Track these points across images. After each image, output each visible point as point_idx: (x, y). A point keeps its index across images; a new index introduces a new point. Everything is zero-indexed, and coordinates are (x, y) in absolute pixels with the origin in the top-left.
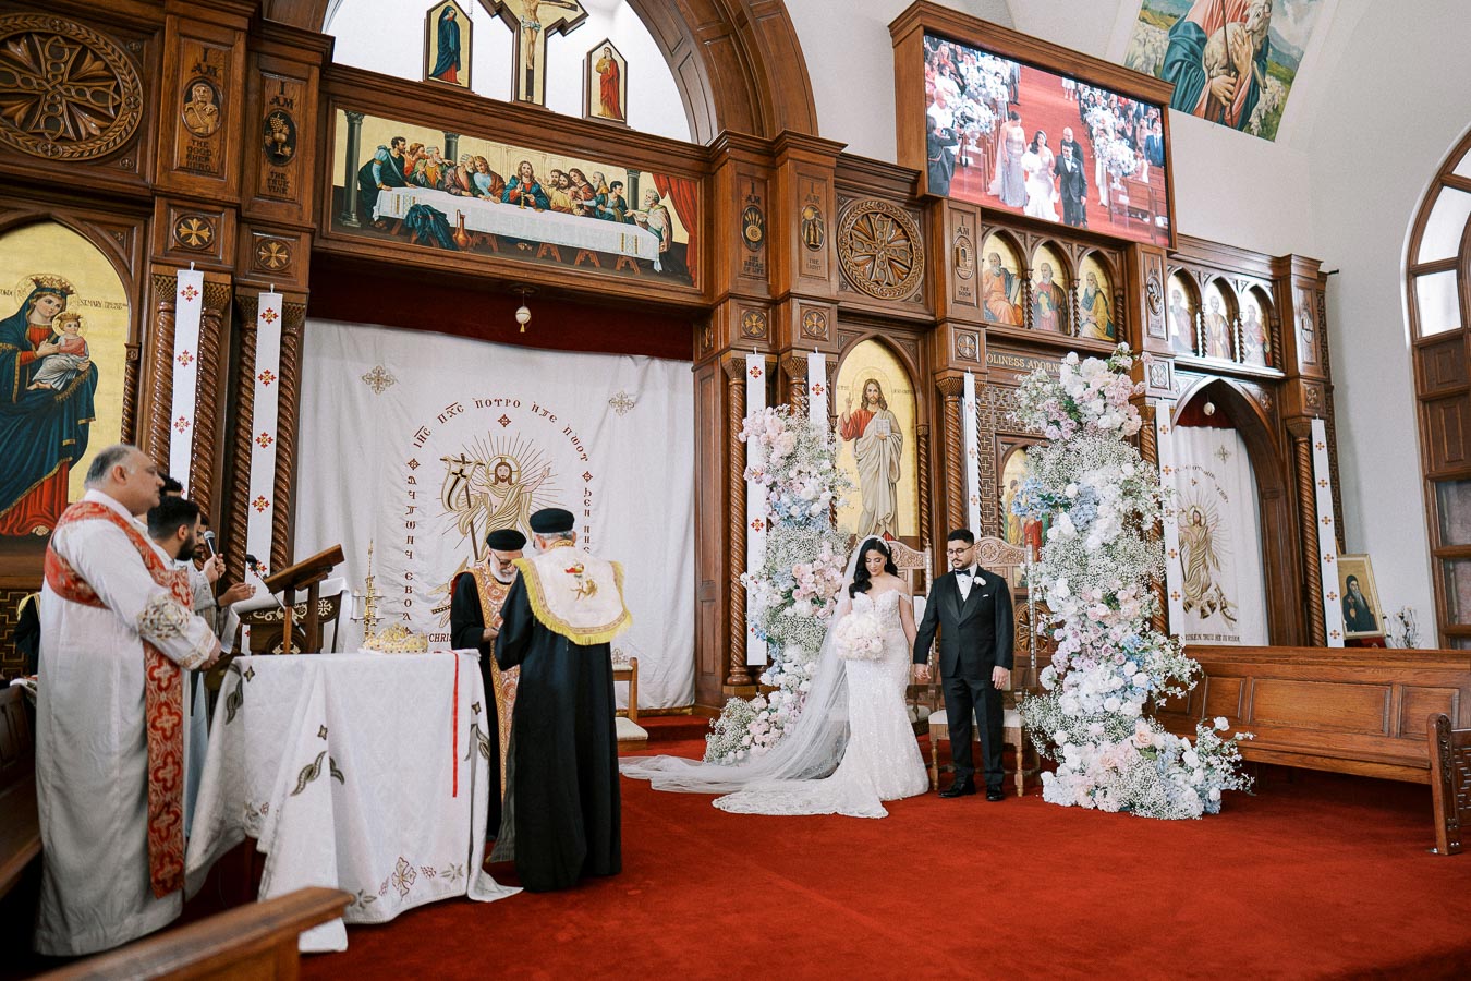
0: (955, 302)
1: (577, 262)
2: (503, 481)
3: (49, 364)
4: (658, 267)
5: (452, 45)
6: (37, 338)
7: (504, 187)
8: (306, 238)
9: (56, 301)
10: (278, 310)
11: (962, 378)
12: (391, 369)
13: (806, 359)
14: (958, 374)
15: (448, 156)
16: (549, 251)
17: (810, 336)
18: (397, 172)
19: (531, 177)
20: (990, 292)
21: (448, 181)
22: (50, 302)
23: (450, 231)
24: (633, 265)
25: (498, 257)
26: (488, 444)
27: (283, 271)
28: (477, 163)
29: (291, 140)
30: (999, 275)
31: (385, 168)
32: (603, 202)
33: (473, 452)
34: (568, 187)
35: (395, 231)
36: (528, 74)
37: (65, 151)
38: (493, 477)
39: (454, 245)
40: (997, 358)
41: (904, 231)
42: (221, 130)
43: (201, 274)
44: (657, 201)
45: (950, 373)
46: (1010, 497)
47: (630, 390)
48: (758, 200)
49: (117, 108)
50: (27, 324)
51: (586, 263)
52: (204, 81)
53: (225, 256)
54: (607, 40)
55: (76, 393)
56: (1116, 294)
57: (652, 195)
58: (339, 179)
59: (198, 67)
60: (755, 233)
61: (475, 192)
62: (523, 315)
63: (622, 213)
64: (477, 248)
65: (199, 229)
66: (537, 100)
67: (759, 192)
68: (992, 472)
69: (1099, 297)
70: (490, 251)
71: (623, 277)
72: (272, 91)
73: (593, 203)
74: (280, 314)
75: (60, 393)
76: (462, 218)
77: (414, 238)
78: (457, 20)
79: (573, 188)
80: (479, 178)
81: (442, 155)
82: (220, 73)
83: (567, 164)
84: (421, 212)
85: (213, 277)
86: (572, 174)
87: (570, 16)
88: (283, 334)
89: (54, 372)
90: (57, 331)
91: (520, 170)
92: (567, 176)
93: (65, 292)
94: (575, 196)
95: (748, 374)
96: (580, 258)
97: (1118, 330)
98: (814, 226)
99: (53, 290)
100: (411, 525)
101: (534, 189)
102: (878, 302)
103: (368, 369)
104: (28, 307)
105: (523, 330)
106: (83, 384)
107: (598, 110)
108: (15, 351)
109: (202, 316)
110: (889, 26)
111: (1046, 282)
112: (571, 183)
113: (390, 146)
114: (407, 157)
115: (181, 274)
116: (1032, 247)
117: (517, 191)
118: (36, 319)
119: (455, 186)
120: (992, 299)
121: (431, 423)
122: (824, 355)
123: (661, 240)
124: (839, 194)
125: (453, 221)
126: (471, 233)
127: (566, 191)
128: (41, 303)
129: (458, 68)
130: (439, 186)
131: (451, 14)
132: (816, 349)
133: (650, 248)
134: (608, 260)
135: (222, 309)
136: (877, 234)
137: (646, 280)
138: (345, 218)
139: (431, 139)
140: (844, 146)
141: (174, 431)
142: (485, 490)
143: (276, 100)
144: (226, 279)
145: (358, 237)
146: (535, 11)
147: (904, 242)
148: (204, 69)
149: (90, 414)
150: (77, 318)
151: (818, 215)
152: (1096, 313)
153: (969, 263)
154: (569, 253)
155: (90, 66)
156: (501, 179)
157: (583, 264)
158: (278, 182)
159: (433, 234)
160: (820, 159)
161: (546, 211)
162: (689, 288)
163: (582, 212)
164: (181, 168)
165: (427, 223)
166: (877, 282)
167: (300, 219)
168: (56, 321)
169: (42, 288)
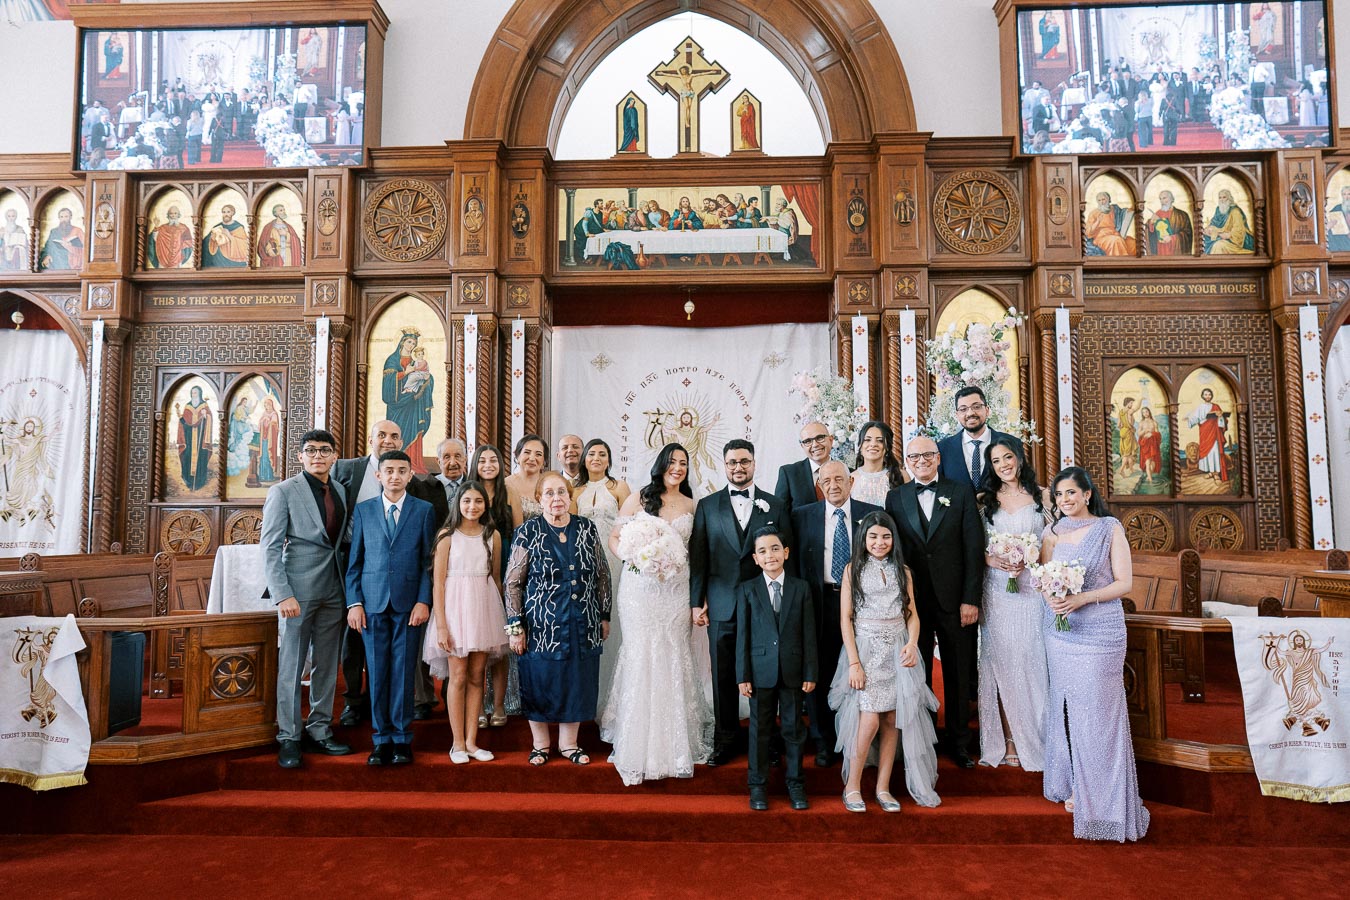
0: (1048, 247)
1: (724, 264)
2: (686, 425)
3: (411, 378)
4: (787, 257)
5: (633, 126)
6: (405, 363)
7: (670, 219)
8: (537, 281)
9: (413, 341)
10: (522, 331)
11: (1054, 314)
12: (610, 355)
13: (898, 316)
14: (1051, 310)
15: (631, 205)
16: (703, 259)
17: (903, 297)
18: (598, 224)
19: (689, 207)
20: (1098, 230)
21: (631, 222)
22: (410, 342)
23: (633, 257)
24: (767, 259)
25: (667, 270)
26: (676, 399)
27: (525, 306)
28: (651, 205)
29: (527, 221)
30: (1108, 212)
31: (591, 221)
32: (743, 216)
33: (665, 405)
34: (716, 209)
35: (598, 264)
36: (687, 132)
37: (411, 254)
38: (679, 423)
39: (637, 267)
40: (1105, 289)
41: (1000, 191)
42: (484, 225)
43: (476, 316)
44: (785, 206)
45: (1042, 311)
46: (1122, 414)
47: (779, 349)
48: (861, 192)
49: (434, 224)
50: (400, 357)
51: (732, 263)
52: (474, 197)
53: (489, 302)
54: (746, 90)
55: (424, 393)
56: (1256, 206)
57: (782, 202)
58: (562, 236)
59: (471, 190)
60: (857, 219)
61: (650, 226)
62: (689, 307)
63: (758, 221)
64: (653, 265)
65: (475, 289)
66: (694, 149)
67: (863, 185)
68: (1099, 393)
69: (1235, 212)
70: (661, 266)
71: (759, 269)
72: (516, 190)
73: (735, 217)
74: (523, 333)
75: (416, 394)
76: (642, 246)
77: (610, 267)
78: (635, 106)
79: (720, 209)
80: (654, 217)
81: (627, 205)
82: (483, 190)
83: (713, 192)
84: (614, 247)
85: (482, 317)
86: (719, 199)
87: (716, 79)
88: (526, 345)
89: (413, 382)
90: (414, 358)
91: (680, 204)
92: (715, 201)
93: (416, 336)
94: (722, 215)
95: (854, 333)
96: (727, 260)
97: (1257, 242)
98: (905, 206)
99: (411, 335)
100: (625, 459)
101: (691, 216)
102: (972, 258)
103: (594, 356)
104: (400, 347)
105: (689, 318)
106: (427, 387)
107: (739, 145)
108: (395, 373)
109: (478, 342)
110: (994, 8)
111: (1166, 209)
112: (718, 206)
113: (592, 207)
114: (604, 212)
115: (465, 316)
116: (1144, 180)
117: (679, 219)
118: (404, 353)
119: (636, 225)
120: (1099, 235)
121: (636, 389)
122: (913, 311)
123: (790, 235)
124: (935, 172)
125: (635, 250)
126: (648, 256)
127: (714, 212)
128: (406, 342)
129: (638, 140)
130: (626, 227)
131: (631, 103)
132: (907, 307)
133: (780, 243)
134: (747, 258)
135: (490, 334)
136: (972, 200)
137: (779, 268)
138: (567, 261)
139: (619, 195)
140: (932, 133)
141: (467, 412)
142: (674, 432)
143: (518, 196)
144: (490, 317)
145: (575, 272)
146: (690, 84)
147: (1001, 201)
148: (474, 190)
149: (431, 405)
150: (423, 350)
151: (910, 197)
152: (1229, 229)
153: (1063, 209)
154: (717, 258)
155: (422, 202)
156: (667, 213)
157: (727, 264)
158: (520, 247)
159: (623, 262)
160: (912, 149)
161: (701, 230)
162: (812, 269)
163: (727, 225)
164: (464, 254)
165: (620, 255)
166: (973, 241)
167: (534, 270)
168: (413, 353)
169: (406, 335)
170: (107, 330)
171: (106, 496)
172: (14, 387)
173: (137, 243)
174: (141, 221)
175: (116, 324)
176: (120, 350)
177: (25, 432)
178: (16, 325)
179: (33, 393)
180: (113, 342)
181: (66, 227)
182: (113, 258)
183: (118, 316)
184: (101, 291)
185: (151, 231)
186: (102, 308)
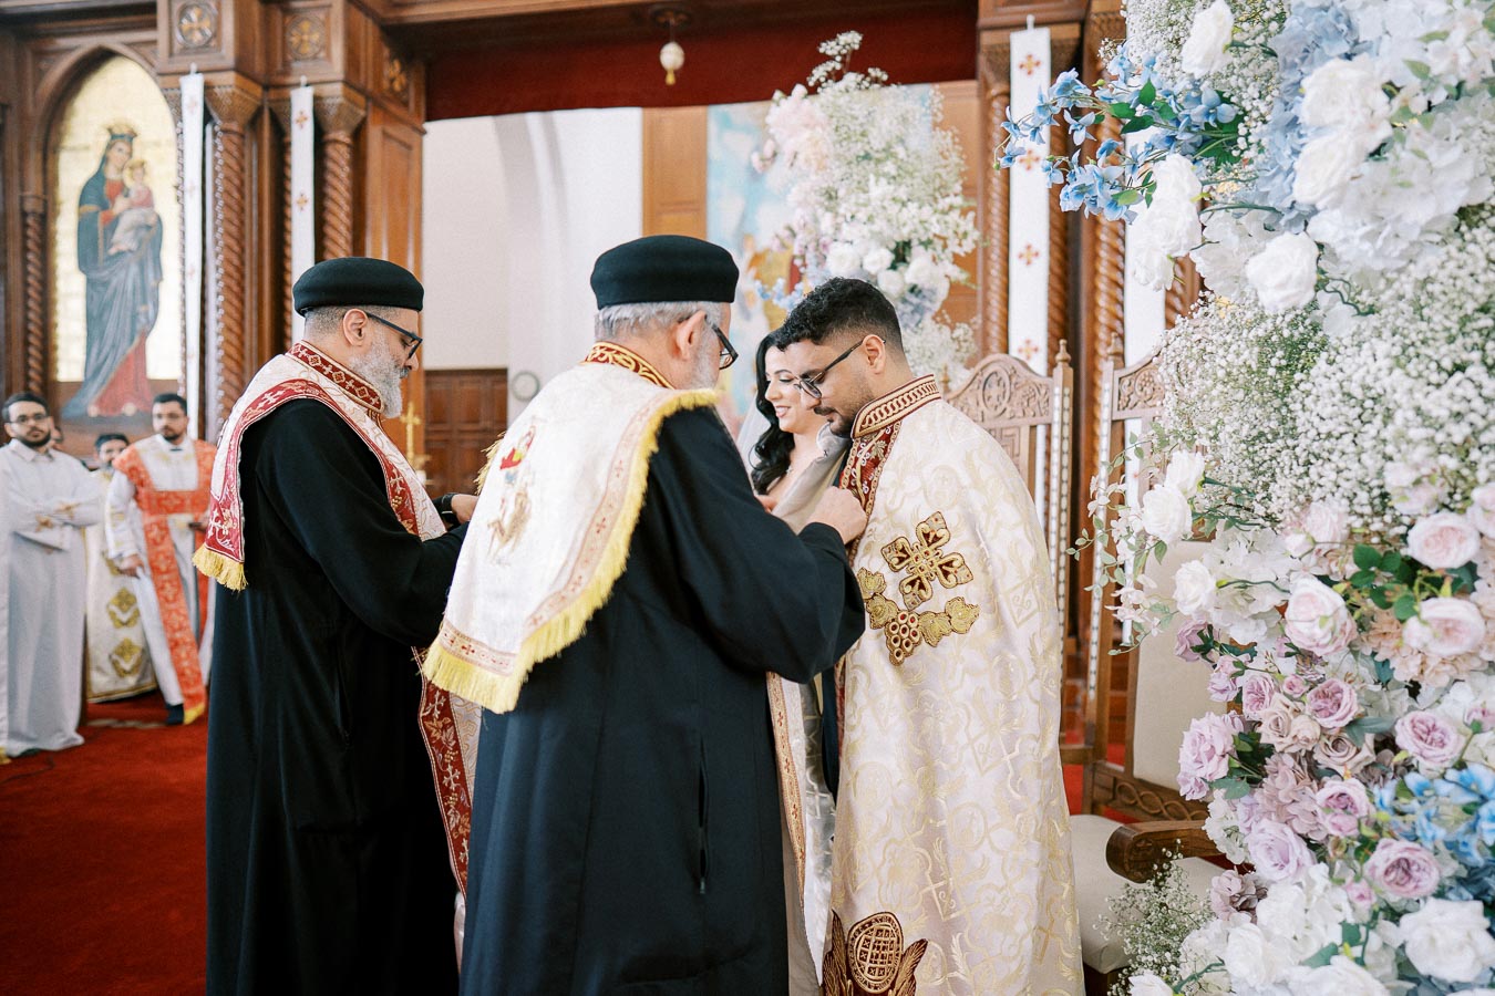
3: (124, 221)
6: (113, 192)
8: (339, 5)
9: (125, 148)
10: (309, 113)
22: (120, 150)
27: (316, 59)
43: (201, 77)
50: (105, 179)
53: (228, 48)
55: (147, 251)
62: (671, 56)
65: (200, 18)
74: (310, 116)
75: (134, 253)
85: (217, 79)
88: (319, 142)
89: (128, 230)
90: (129, 183)
93: (131, 136)
95: (1017, 75)
99: (122, 136)
104: (105, 160)
105: (670, 79)
108: (97, 213)
128: (115, 155)
144: (230, 79)
149: (160, 275)
150: (142, 164)
168: (127, 172)
169: (114, 137)
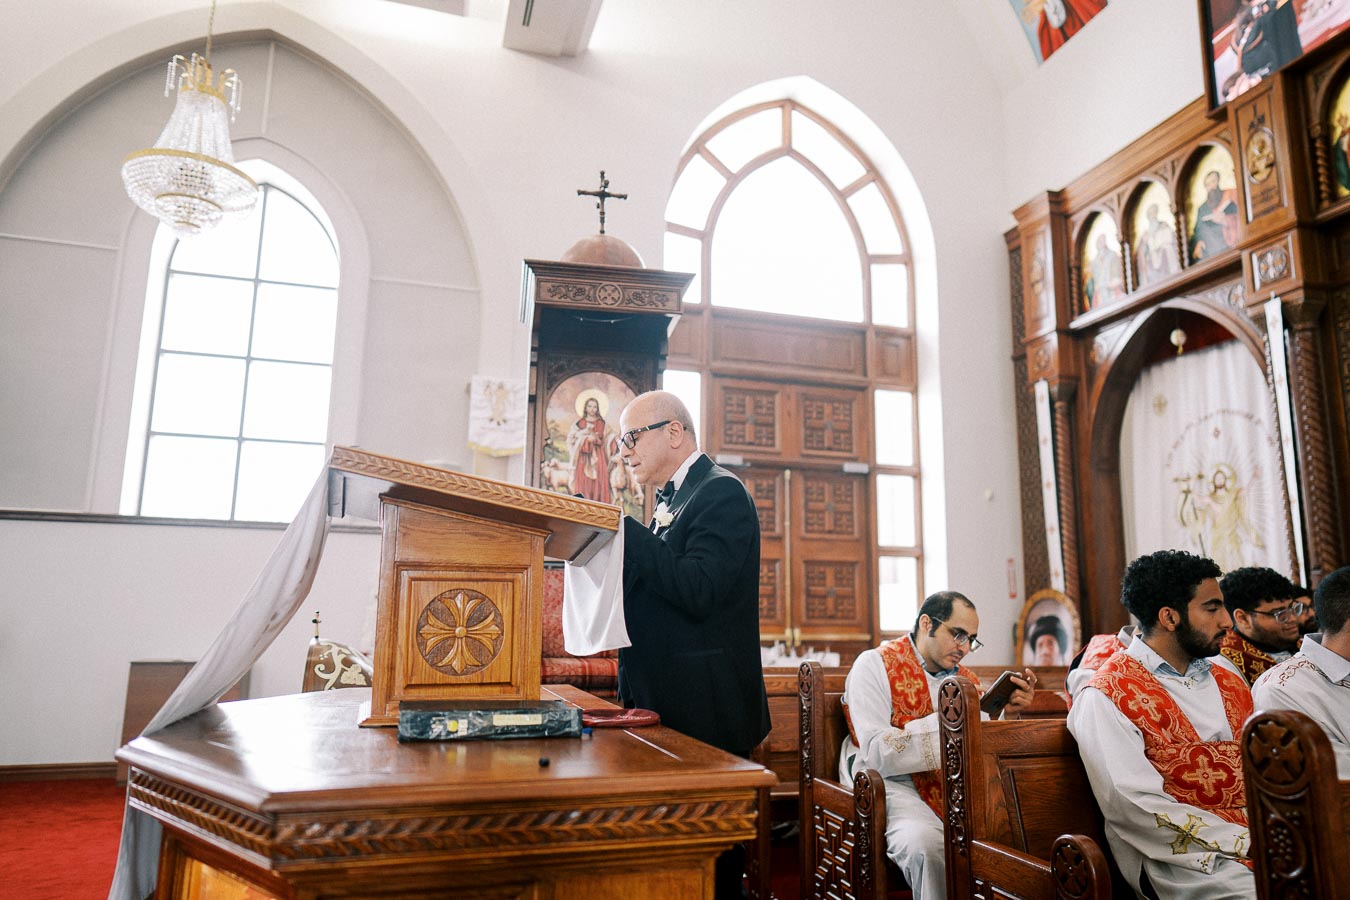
170: (1287, 311)
171: (1326, 566)
172: (1193, 430)
173: (1316, 167)
174: (1317, 130)
175: (1298, 297)
176: (1314, 336)
177: (1216, 487)
178: (1176, 348)
179: (1217, 433)
180: (1300, 326)
181: (1216, 195)
182: (1280, 204)
183: (1301, 283)
184: (1270, 258)
185: (1335, 141)
186: (1275, 281)
